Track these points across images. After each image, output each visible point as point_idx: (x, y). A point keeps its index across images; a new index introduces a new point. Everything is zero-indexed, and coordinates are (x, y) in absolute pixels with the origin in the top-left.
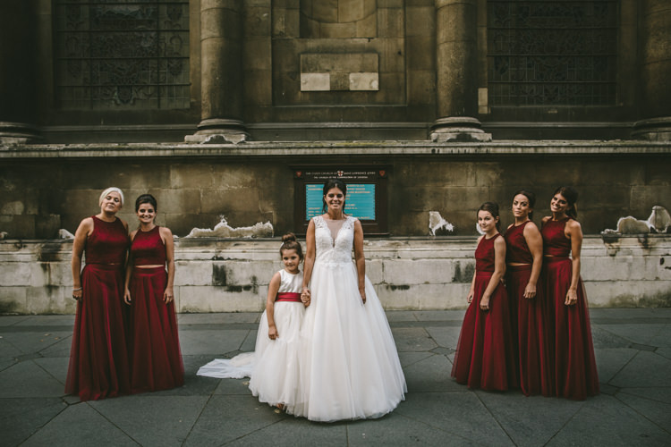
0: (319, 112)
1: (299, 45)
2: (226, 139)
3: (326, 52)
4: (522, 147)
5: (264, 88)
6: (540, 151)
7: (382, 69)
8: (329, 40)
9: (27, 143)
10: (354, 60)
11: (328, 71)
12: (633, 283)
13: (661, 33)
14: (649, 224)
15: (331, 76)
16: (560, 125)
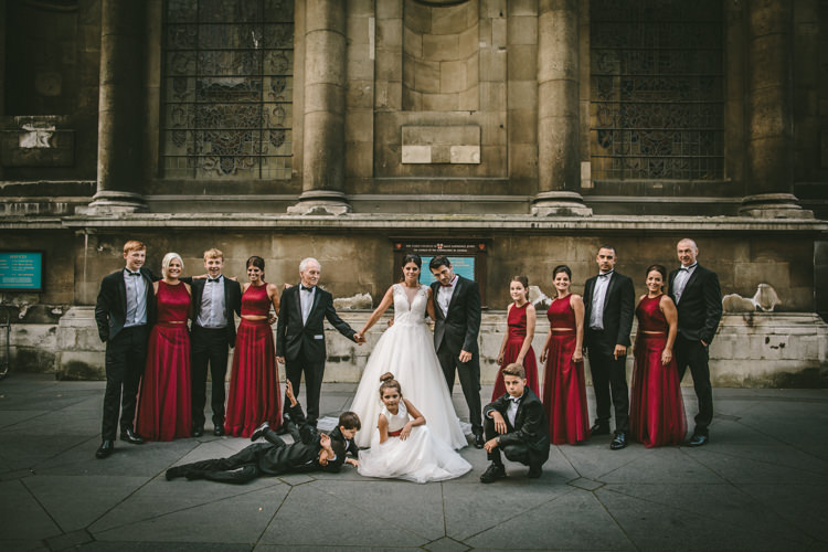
0: (420, 184)
1: (401, 118)
2: (328, 211)
3: (429, 125)
4: (622, 222)
5: (364, 161)
6: (641, 226)
7: (483, 142)
8: (430, 113)
9: (135, 212)
10: (455, 133)
11: (429, 143)
12: (736, 362)
13: (765, 110)
14: (755, 302)
15: (433, 149)
16: (665, 199)
